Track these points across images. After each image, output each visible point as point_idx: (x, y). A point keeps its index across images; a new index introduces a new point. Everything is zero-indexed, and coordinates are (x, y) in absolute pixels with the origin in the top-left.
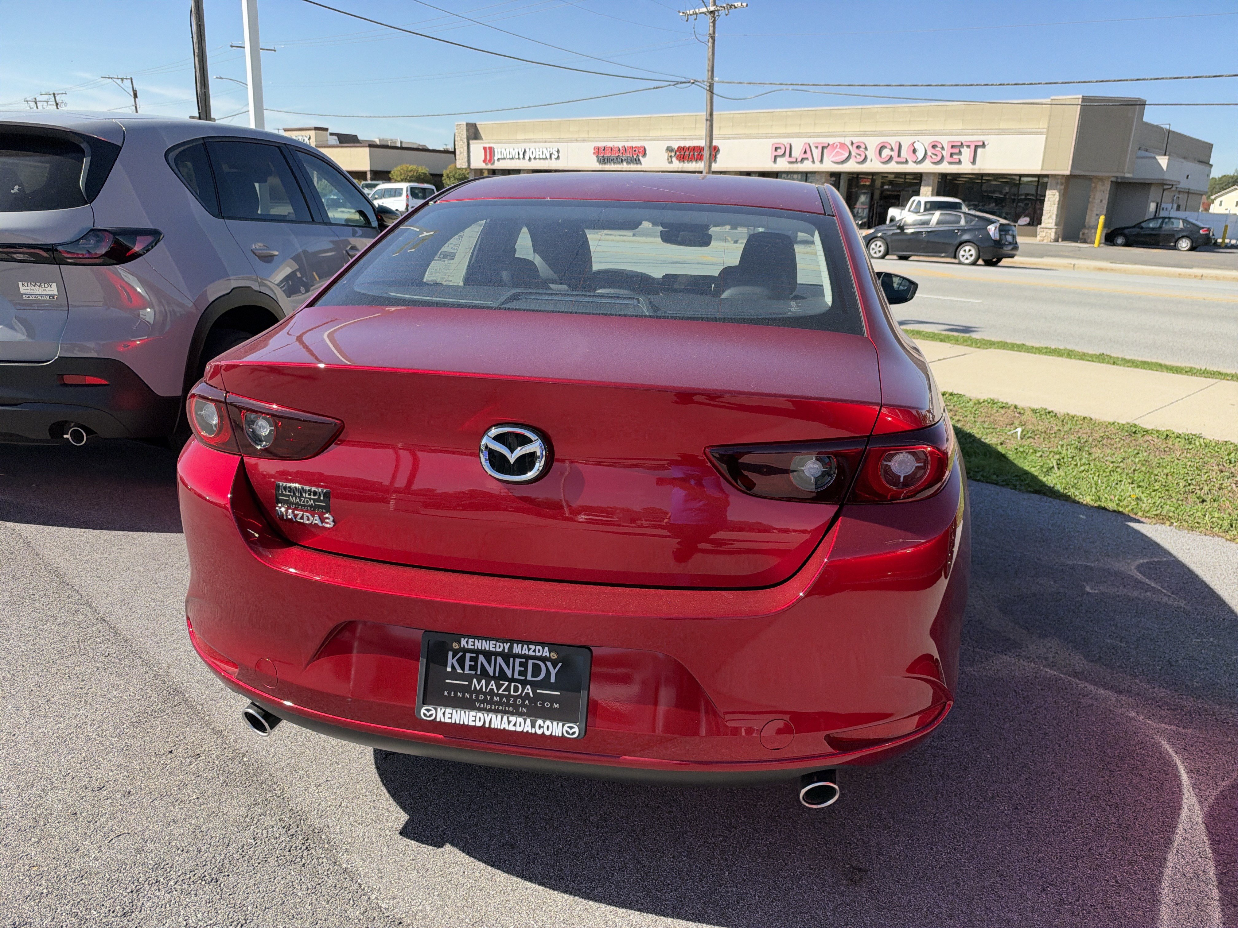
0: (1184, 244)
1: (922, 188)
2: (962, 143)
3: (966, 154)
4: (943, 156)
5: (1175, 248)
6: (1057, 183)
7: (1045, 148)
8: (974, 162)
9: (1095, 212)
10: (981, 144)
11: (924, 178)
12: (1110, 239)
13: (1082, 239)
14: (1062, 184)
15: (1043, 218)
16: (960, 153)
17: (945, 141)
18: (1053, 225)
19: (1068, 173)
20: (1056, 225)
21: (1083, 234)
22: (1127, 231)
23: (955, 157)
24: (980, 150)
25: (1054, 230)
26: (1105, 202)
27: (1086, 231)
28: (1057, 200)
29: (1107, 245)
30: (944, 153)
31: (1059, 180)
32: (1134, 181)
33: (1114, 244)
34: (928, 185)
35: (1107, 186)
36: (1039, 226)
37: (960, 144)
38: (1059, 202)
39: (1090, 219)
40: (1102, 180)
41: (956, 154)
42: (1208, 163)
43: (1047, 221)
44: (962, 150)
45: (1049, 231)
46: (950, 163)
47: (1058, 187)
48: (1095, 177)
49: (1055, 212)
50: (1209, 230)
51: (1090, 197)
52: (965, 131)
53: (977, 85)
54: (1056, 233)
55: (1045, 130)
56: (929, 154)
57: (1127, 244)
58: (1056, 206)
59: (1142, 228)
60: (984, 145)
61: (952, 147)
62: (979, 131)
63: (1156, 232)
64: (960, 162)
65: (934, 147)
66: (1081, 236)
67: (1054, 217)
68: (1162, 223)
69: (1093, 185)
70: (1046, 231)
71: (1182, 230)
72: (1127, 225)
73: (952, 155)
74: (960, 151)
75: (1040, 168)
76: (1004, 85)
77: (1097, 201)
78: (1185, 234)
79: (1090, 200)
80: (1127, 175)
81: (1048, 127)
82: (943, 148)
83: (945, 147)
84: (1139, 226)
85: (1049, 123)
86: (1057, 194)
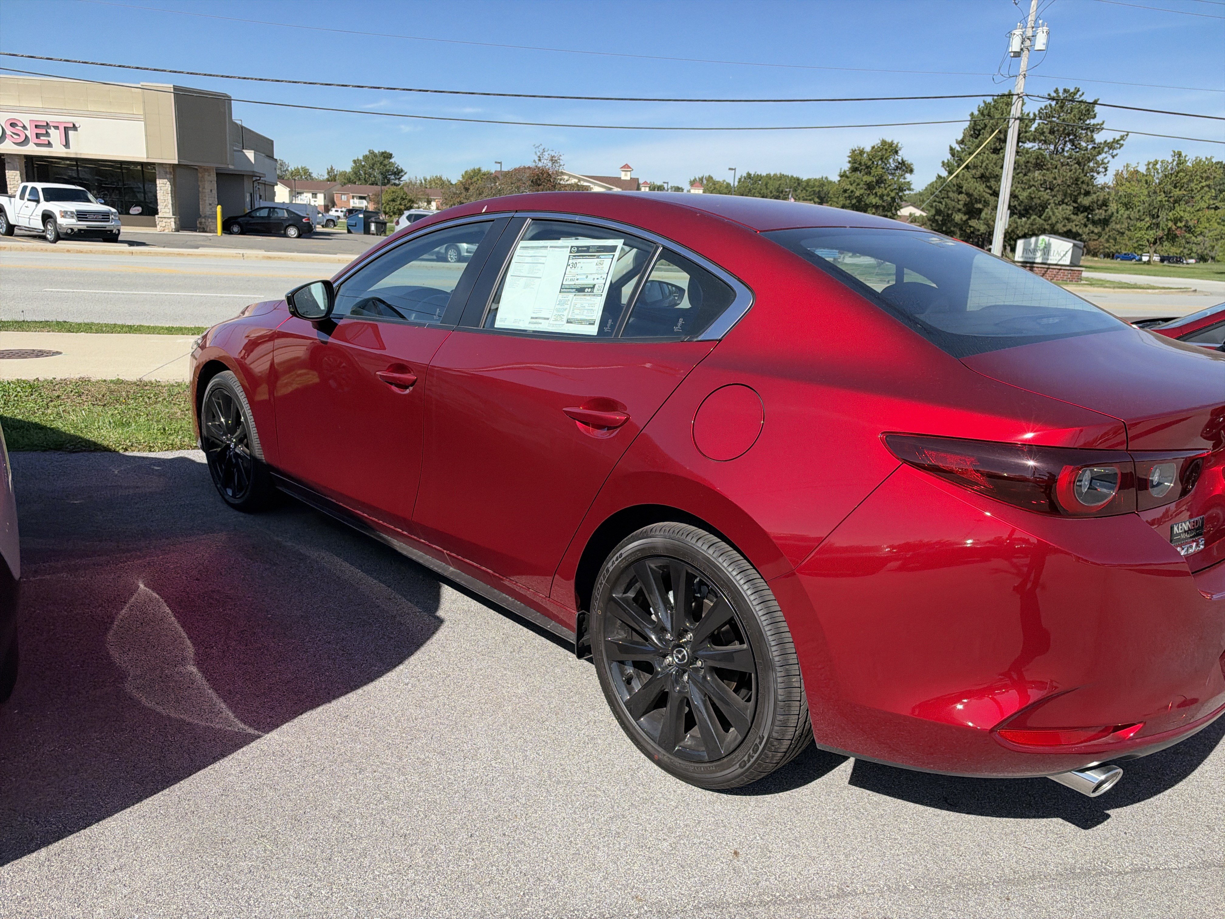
0: (292, 232)
1: (7, 171)
2: (47, 123)
3: (56, 136)
4: (26, 136)
5: (285, 235)
6: (166, 173)
7: (146, 136)
8: (67, 145)
9: (207, 202)
10: (72, 126)
11: (7, 160)
12: (227, 228)
13: (200, 228)
14: (170, 173)
15: (159, 207)
16: (47, 134)
17: (25, 119)
18: (171, 215)
19: (176, 162)
20: (173, 215)
21: (201, 223)
22: (239, 220)
23: (42, 138)
24: (71, 133)
25: (173, 220)
26: (215, 192)
27: (203, 220)
28: (170, 189)
29: (225, 233)
30: (28, 133)
31: (168, 170)
32: (234, 173)
33: (231, 233)
34: (14, 169)
35: (214, 177)
36: (157, 216)
37: (45, 124)
38: (171, 191)
39: (204, 208)
40: (206, 170)
41: (43, 135)
42: (273, 158)
43: (163, 210)
44: (49, 131)
45: (169, 221)
46: (38, 145)
47: (168, 176)
48: (200, 167)
49: (170, 202)
50: (309, 219)
51: (199, 186)
52: (47, 110)
53: (92, 63)
54: (175, 223)
55: (142, 117)
56: (8, 132)
57: (242, 233)
58: (170, 195)
59: (253, 217)
60: (74, 128)
61: (36, 126)
62: (65, 111)
63: (266, 221)
64: (49, 145)
65: (13, 125)
66: (198, 225)
67: (170, 206)
68: (269, 213)
69: (200, 175)
70: (165, 220)
71: (287, 219)
72: (240, 215)
73: (38, 136)
74: (47, 132)
75: (145, 156)
76: (124, 67)
77: (207, 191)
78: (290, 222)
79: (200, 189)
80: (231, 167)
81: (145, 114)
82: (24, 127)
83: (28, 126)
84: (249, 215)
85: (144, 109)
86: (168, 183)
